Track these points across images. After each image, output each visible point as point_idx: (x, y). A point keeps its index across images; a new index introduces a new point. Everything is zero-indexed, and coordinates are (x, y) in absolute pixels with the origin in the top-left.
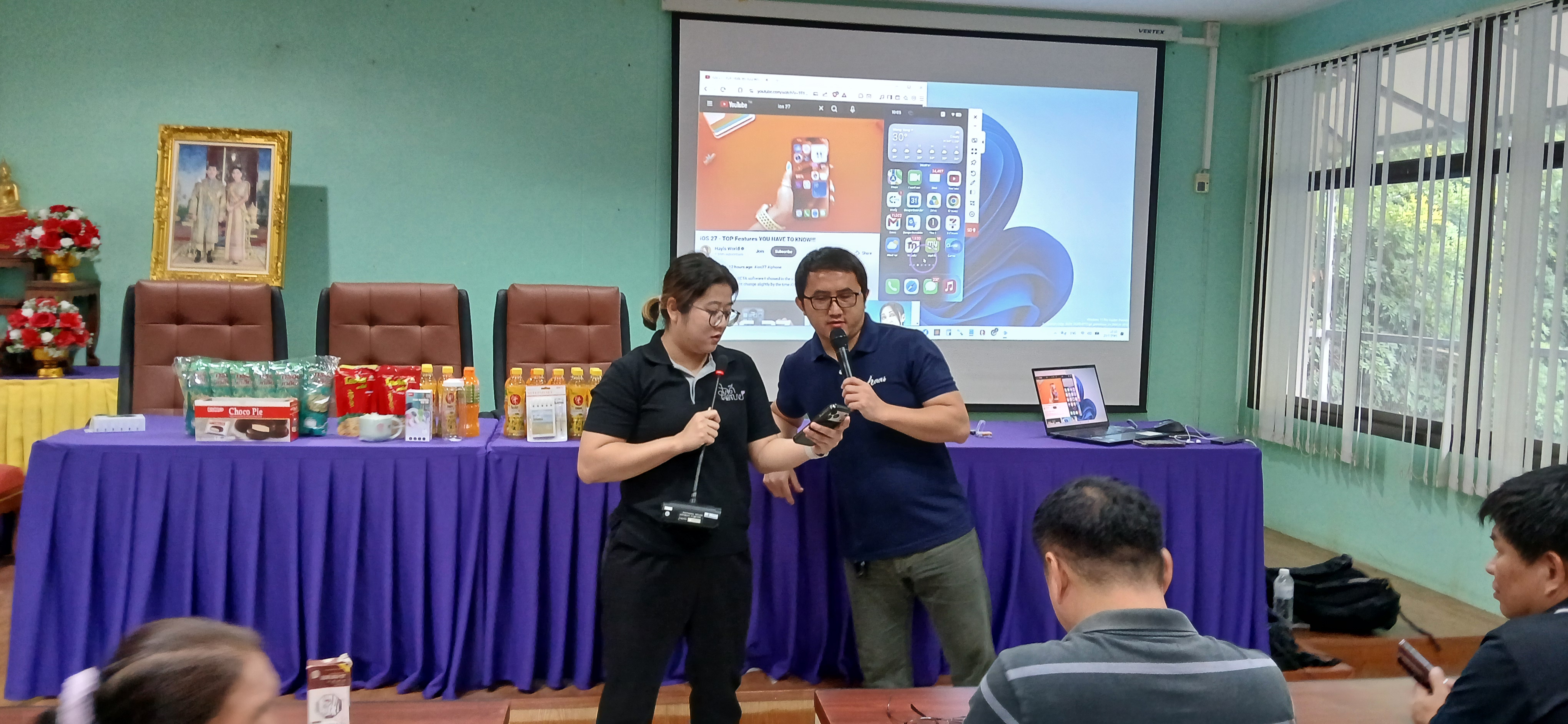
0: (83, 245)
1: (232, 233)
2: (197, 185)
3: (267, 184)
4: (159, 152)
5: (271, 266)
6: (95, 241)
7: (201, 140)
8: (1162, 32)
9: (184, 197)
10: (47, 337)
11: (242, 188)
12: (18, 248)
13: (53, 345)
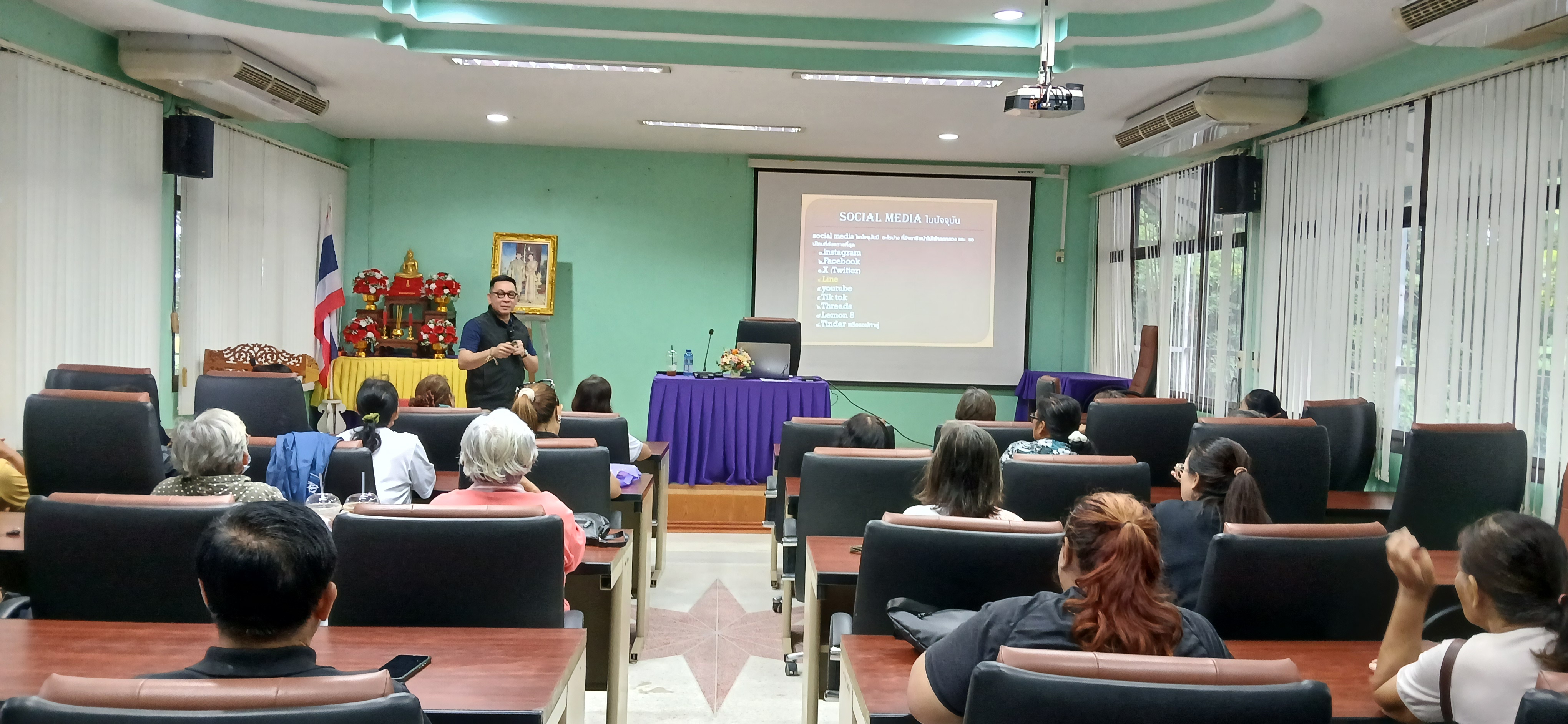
0: (453, 293)
1: (529, 287)
2: (511, 262)
3: (546, 262)
4: (493, 247)
5: (548, 304)
6: (459, 291)
7: (514, 240)
8: (1033, 172)
9: (505, 269)
10: (441, 338)
11: (533, 264)
12: (423, 294)
13: (443, 342)
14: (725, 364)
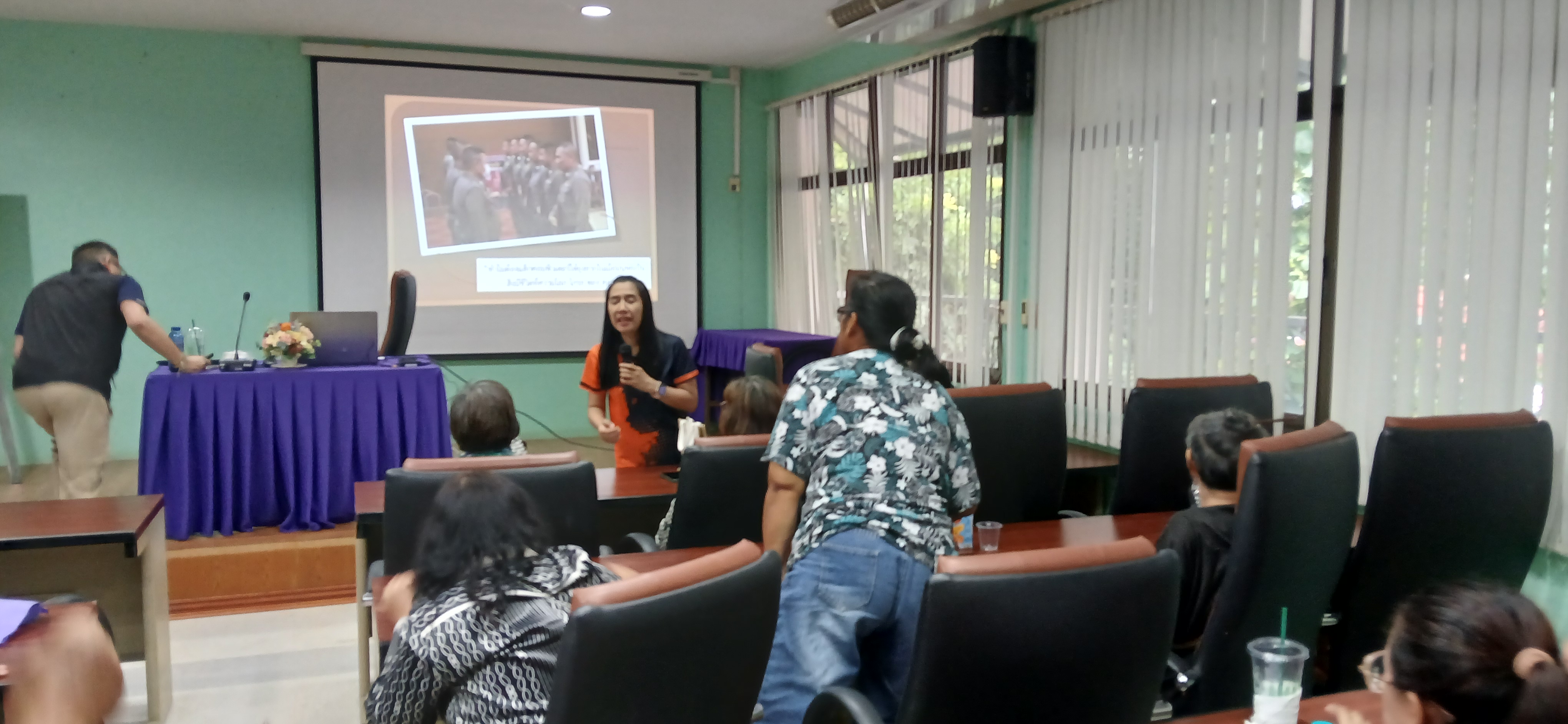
8: (697, 75)
14: (271, 347)
